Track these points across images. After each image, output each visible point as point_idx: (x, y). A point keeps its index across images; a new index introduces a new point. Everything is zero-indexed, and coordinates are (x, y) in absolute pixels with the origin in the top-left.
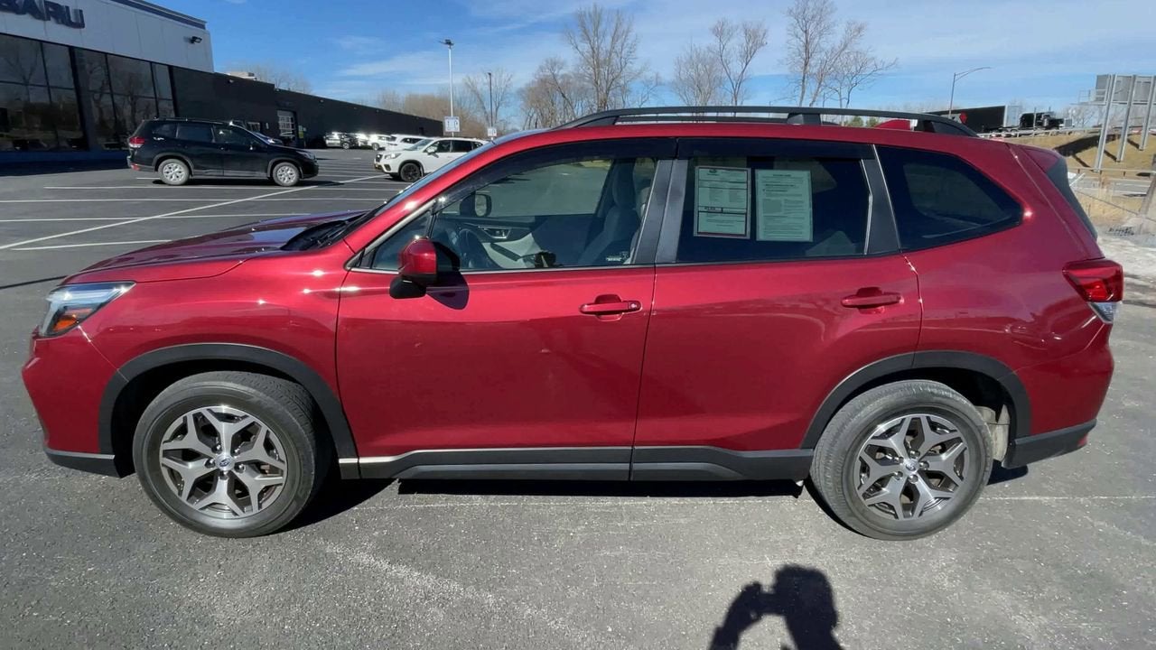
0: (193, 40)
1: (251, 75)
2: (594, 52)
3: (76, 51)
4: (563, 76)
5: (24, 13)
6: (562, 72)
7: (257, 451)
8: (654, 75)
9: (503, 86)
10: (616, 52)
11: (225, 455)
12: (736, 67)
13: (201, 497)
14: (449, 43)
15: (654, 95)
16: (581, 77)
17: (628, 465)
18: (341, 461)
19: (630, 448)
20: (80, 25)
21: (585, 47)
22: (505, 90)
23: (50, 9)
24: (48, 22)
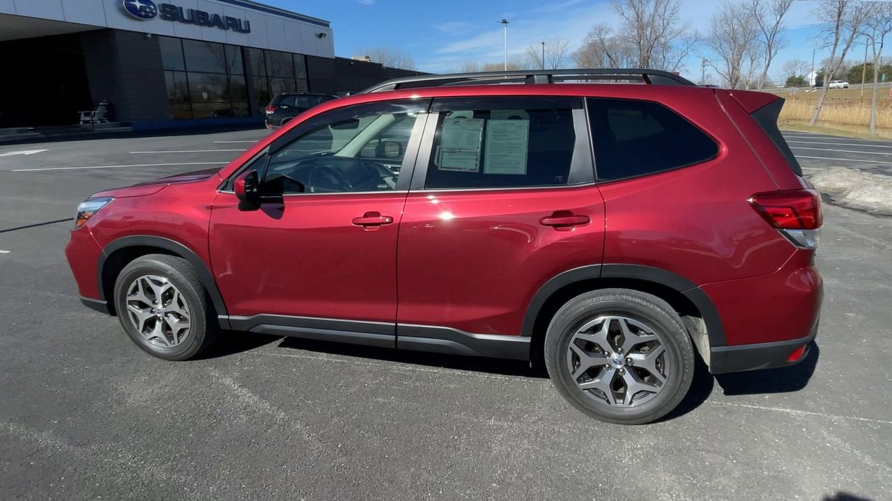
0: (321, 36)
1: (367, 57)
2: (639, 17)
3: (246, 49)
4: (611, 39)
5: (213, 26)
6: (608, 36)
7: (174, 306)
8: (694, 33)
9: (560, 52)
10: (659, 15)
11: (160, 306)
12: (770, 20)
13: (149, 332)
14: (505, 22)
15: (693, 50)
16: (624, 39)
17: (394, 337)
18: (220, 317)
19: (394, 324)
20: (248, 31)
21: (631, 13)
22: (561, 54)
23: (229, 22)
24: (228, 31)
